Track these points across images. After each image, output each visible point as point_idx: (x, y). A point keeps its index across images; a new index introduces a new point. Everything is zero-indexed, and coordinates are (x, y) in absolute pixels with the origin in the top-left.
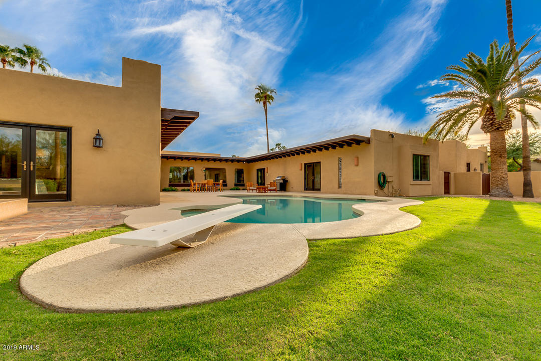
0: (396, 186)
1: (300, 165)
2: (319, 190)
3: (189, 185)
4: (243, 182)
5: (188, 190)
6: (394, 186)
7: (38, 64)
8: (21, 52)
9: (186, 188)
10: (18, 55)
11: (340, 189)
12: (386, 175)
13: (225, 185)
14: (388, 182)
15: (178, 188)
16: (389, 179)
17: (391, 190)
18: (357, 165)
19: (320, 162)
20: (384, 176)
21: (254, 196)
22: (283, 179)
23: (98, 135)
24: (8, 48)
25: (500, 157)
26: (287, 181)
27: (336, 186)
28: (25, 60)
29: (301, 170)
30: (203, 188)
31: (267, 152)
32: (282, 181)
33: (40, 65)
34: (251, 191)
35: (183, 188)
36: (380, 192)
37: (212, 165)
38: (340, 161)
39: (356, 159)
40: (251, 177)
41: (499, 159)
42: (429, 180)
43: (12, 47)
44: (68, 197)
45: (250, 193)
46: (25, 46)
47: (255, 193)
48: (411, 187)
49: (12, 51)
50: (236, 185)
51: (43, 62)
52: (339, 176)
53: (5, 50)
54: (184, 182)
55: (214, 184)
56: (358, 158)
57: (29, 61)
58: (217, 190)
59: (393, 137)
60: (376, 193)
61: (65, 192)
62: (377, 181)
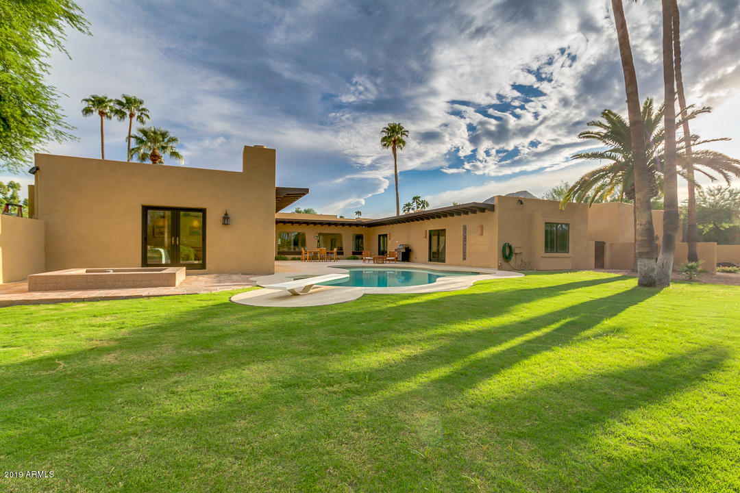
0: (525, 259)
1: (424, 232)
2: (444, 261)
3: (300, 253)
4: (362, 250)
5: (299, 259)
6: (523, 259)
7: (136, 115)
8: (120, 103)
9: (297, 256)
10: (118, 107)
11: (464, 261)
12: (513, 246)
13: (340, 253)
14: (516, 254)
15: (288, 256)
16: (517, 251)
17: (519, 262)
18: (482, 234)
19: (445, 230)
20: (510, 247)
21: (371, 267)
22: (406, 248)
23: (226, 214)
24: (106, 98)
26: (410, 250)
27: (461, 257)
28: (124, 112)
29: (426, 237)
30: (314, 258)
31: (396, 215)
32: (404, 251)
33: (139, 117)
34: (367, 261)
35: (293, 256)
36: (505, 265)
37: (327, 230)
38: (465, 228)
39: (480, 228)
40: (372, 244)
42: (568, 253)
43: (109, 98)
44: (203, 266)
45: (367, 264)
46: (124, 97)
47: (371, 264)
48: (542, 259)
49: (111, 101)
50: (354, 253)
51: (142, 114)
52: (463, 246)
53: (104, 102)
54: (294, 249)
55: (327, 253)
56: (482, 227)
57: (128, 113)
58: (331, 259)
59: (522, 203)
60: (499, 267)
61: (201, 262)
62: (501, 253)
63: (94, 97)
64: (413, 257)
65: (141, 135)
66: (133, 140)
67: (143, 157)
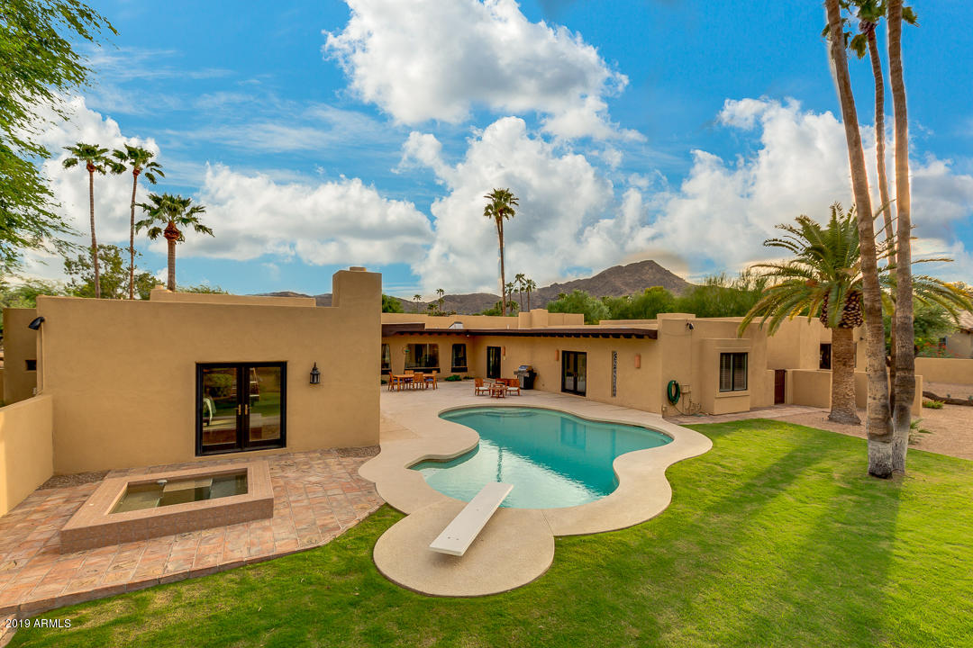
0: (694, 399)
1: (556, 353)
2: (583, 394)
4: (465, 365)
6: (692, 400)
7: (144, 172)
8: (119, 155)
10: (115, 160)
11: (614, 398)
12: (680, 384)
14: (684, 394)
16: (685, 390)
17: (687, 404)
18: (639, 368)
19: (585, 353)
20: (677, 385)
22: (529, 372)
23: (315, 369)
24: (98, 147)
25: (844, 365)
26: (535, 374)
27: (609, 392)
29: (558, 360)
32: (527, 375)
33: (147, 175)
36: (671, 410)
37: (418, 339)
38: (615, 356)
39: (637, 358)
40: (479, 360)
41: (843, 367)
42: (746, 389)
43: (103, 147)
44: (281, 443)
46: (127, 147)
48: (716, 401)
49: (105, 151)
50: (453, 370)
51: (152, 170)
52: (614, 378)
53: (94, 151)
56: (640, 356)
59: (691, 328)
60: (663, 412)
61: (278, 436)
62: (665, 393)
63: (79, 145)
64: (538, 384)
65: (151, 203)
66: (138, 210)
67: (154, 233)
